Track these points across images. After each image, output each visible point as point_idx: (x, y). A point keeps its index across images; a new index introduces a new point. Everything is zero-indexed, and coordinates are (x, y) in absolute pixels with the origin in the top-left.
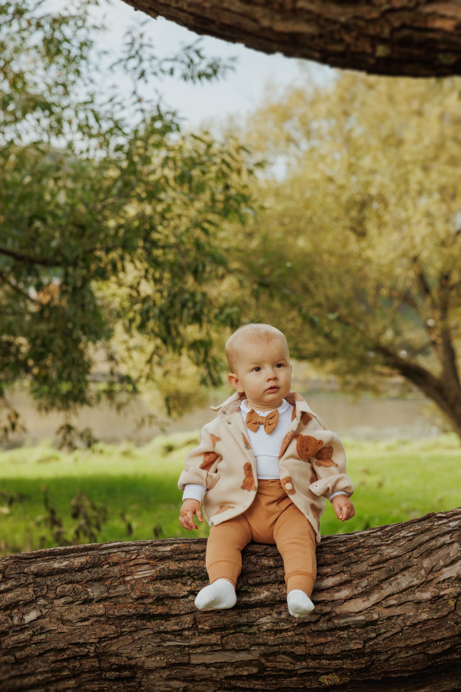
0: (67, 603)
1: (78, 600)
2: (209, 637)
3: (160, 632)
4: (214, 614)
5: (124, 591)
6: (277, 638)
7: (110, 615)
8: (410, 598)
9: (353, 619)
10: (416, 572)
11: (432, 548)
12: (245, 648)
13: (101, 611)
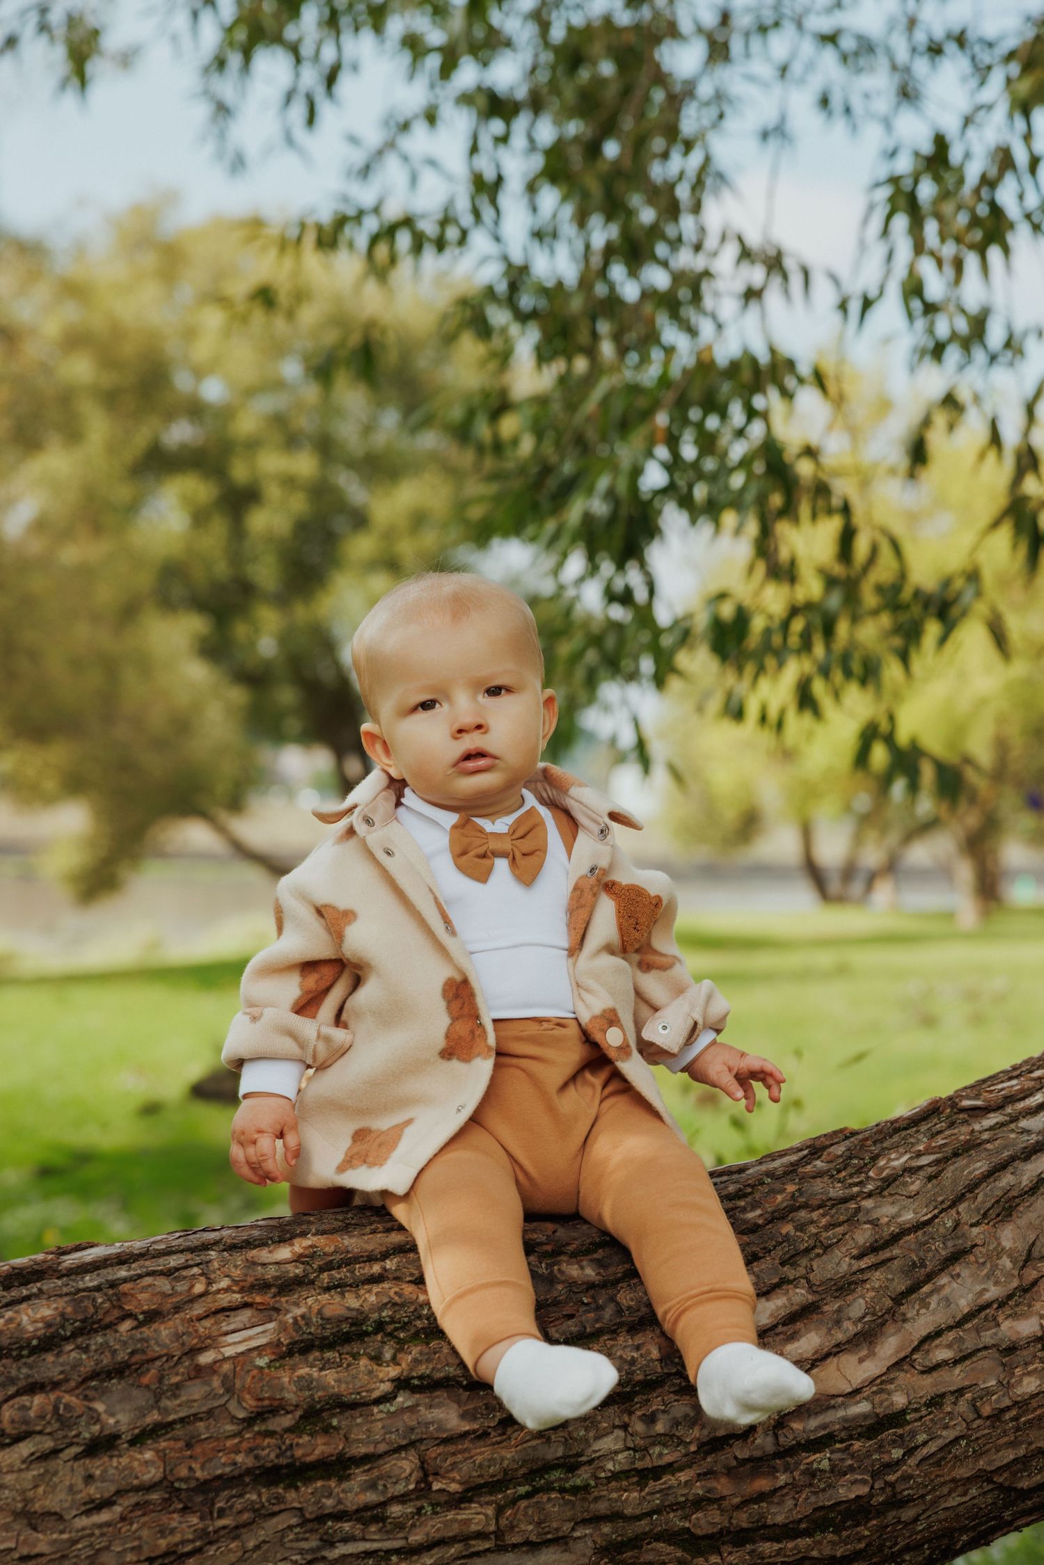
0: (38, 1458)
1: (71, 1445)
2: (463, 1516)
3: (321, 1519)
4: (472, 1441)
5: (206, 1397)
6: (649, 1494)
7: (181, 1480)
8: (987, 1337)
9: (841, 1413)
10: (988, 1265)
11: (1010, 1195)
12: (561, 1534)
13: (153, 1471)
